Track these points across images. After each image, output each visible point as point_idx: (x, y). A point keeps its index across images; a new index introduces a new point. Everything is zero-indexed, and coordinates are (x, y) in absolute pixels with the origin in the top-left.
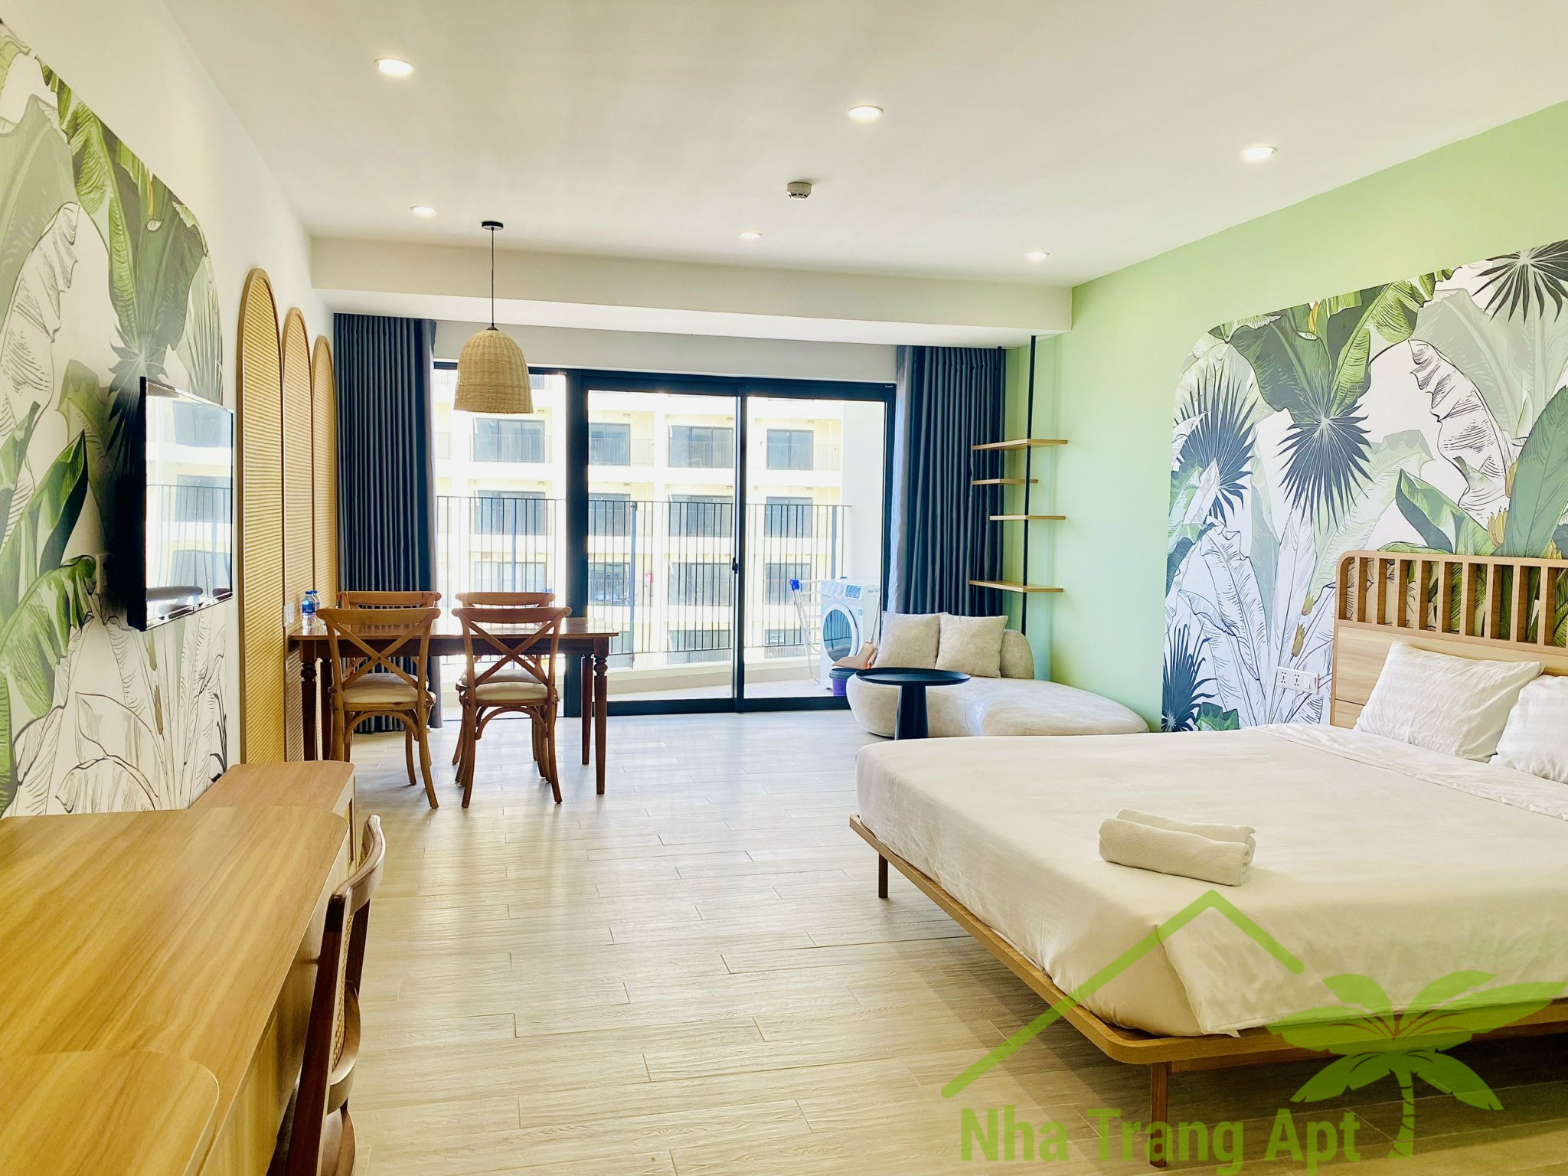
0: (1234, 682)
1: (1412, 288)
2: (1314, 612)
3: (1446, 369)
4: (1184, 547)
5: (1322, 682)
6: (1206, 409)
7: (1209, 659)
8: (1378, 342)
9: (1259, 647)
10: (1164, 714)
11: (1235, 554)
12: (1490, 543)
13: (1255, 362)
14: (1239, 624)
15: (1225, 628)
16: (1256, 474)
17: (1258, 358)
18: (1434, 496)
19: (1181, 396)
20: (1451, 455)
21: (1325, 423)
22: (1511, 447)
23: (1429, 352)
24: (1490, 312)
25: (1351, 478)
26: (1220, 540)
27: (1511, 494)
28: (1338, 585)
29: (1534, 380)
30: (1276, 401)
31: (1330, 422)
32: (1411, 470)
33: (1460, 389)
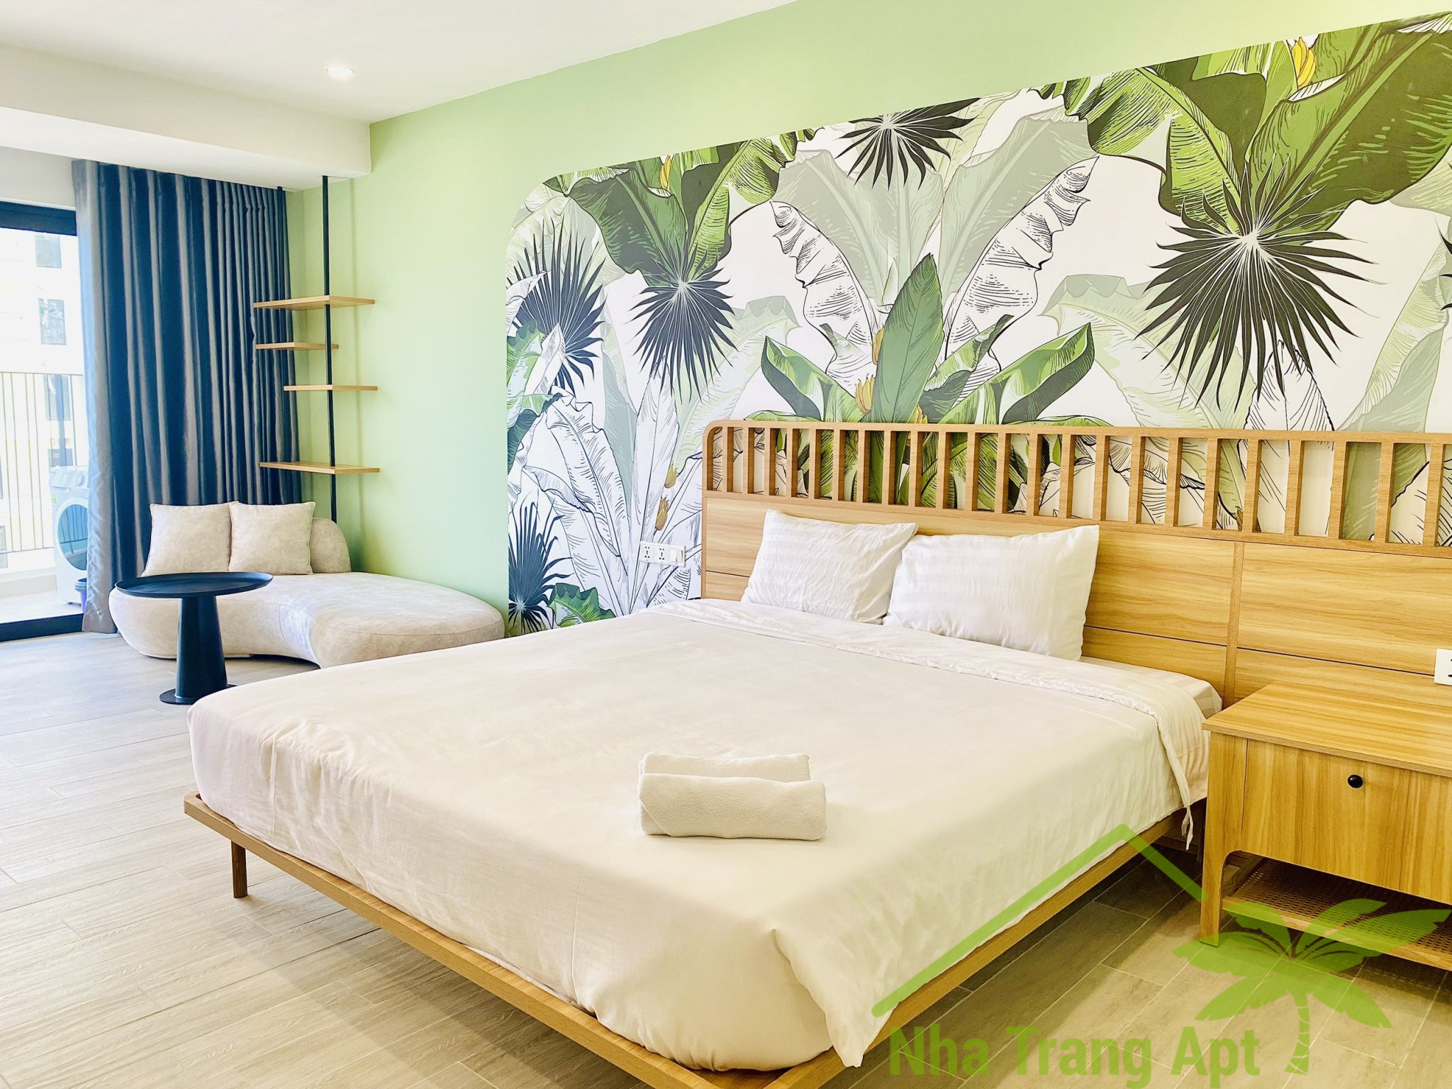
0: (592, 560)
1: (773, 147)
2: (678, 483)
3: (810, 233)
4: (526, 419)
5: (688, 554)
6: (544, 269)
7: (562, 537)
8: (738, 202)
9: (619, 522)
10: (511, 598)
11: (587, 426)
12: (858, 409)
13: (601, 219)
14: (595, 500)
15: (579, 505)
16: (607, 340)
17: (605, 214)
18: (800, 363)
19: (514, 254)
20: (818, 322)
21: (683, 287)
22: (877, 314)
23: (793, 215)
24: (854, 176)
25: (713, 346)
26: (569, 412)
27: (878, 360)
28: (705, 455)
29: (899, 247)
30: (627, 260)
31: (688, 286)
32: (777, 336)
33: (825, 254)
